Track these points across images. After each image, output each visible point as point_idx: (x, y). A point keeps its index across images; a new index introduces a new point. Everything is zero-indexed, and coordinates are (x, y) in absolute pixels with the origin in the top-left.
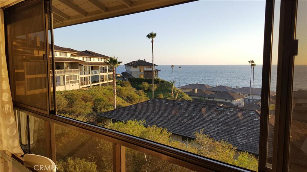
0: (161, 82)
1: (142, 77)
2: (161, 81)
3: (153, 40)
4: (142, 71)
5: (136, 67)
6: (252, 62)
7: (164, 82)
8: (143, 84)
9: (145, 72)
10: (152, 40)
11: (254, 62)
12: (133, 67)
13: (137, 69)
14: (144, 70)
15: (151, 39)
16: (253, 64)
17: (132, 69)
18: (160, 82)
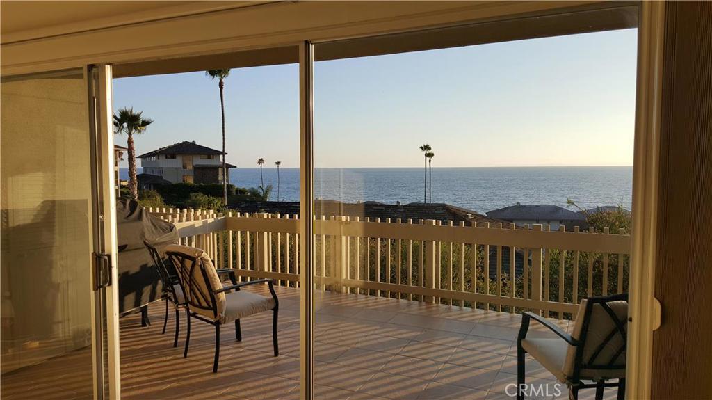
0: (237, 193)
1: (190, 181)
2: (237, 191)
3: (223, 81)
4: (190, 167)
5: (173, 157)
6: (426, 148)
7: (244, 193)
8: (194, 198)
9: (196, 168)
10: (221, 80)
11: (430, 149)
12: (164, 157)
13: (178, 162)
14: (195, 163)
15: (217, 79)
16: (428, 152)
17: (164, 163)
18: (235, 194)
